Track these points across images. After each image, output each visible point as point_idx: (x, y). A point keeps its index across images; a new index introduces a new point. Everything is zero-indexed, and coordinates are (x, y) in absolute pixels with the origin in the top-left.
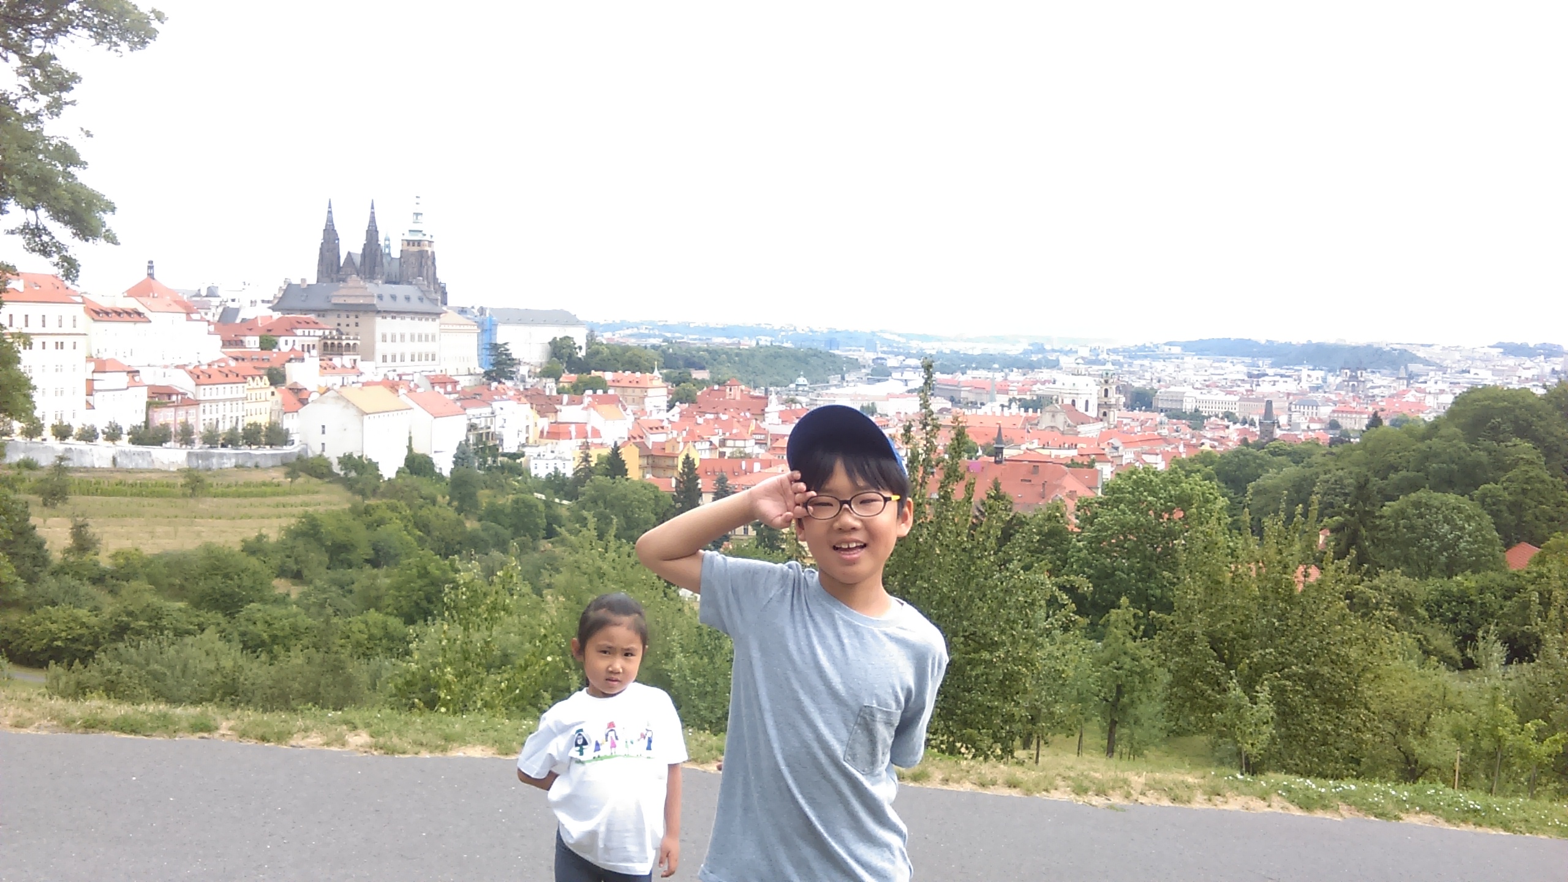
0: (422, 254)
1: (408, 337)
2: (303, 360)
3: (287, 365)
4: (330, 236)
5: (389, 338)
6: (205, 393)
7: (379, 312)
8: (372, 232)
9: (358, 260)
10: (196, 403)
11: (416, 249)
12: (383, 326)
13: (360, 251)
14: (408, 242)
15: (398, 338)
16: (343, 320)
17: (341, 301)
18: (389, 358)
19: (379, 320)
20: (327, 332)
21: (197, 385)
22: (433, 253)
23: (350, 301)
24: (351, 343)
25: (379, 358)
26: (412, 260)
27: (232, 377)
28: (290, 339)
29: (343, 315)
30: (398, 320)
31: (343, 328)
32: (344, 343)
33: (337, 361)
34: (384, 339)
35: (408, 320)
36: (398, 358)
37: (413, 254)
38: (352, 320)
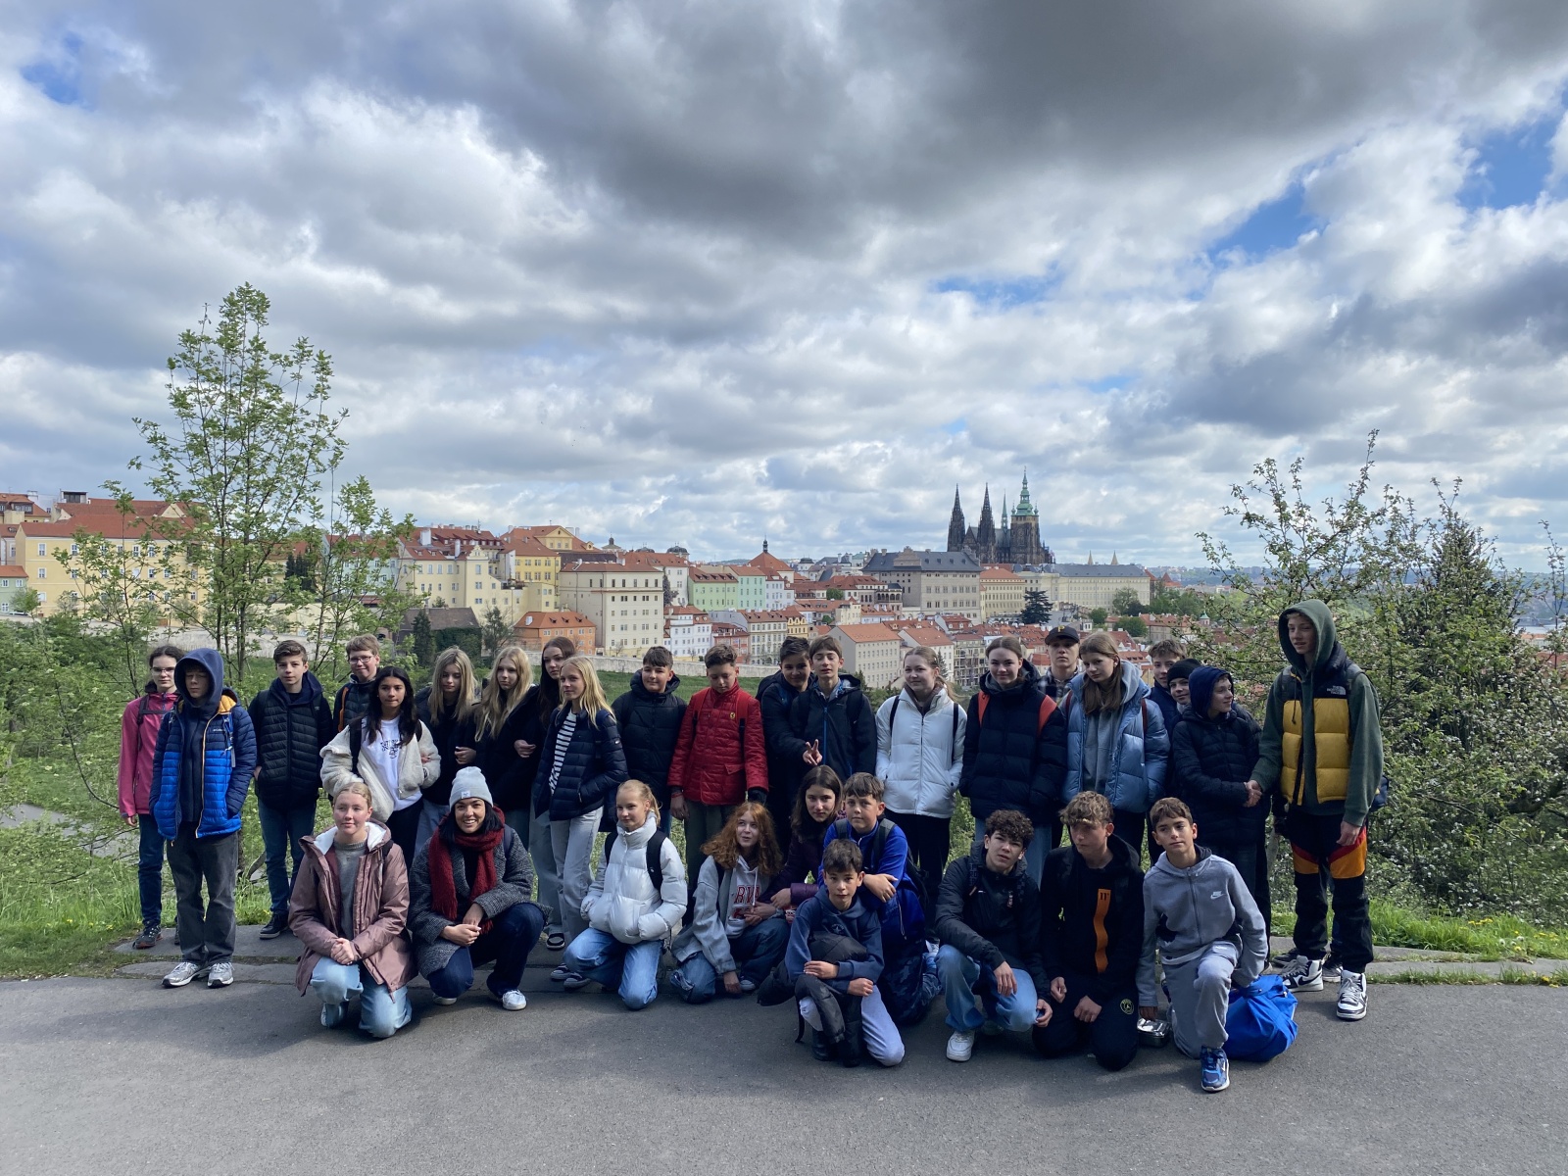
0: (1027, 526)
1: (950, 589)
2: (849, 606)
3: (837, 610)
4: (958, 515)
5: (933, 589)
6: (754, 628)
7: (923, 572)
8: (986, 512)
9: (976, 533)
10: (746, 635)
11: (1023, 522)
12: (926, 581)
13: (977, 526)
14: (1017, 517)
15: (941, 589)
16: (901, 578)
17: (899, 564)
18: (933, 604)
19: (924, 576)
20: (881, 587)
21: (749, 623)
22: (1037, 525)
23: (905, 565)
24: (895, 594)
25: (925, 605)
26: (1021, 532)
27: (776, 618)
28: (852, 592)
29: (901, 574)
30: (941, 576)
31: (900, 584)
32: (890, 594)
33: (877, 607)
34: (929, 590)
35: (950, 576)
36: (941, 604)
37: (1020, 526)
38: (906, 578)
